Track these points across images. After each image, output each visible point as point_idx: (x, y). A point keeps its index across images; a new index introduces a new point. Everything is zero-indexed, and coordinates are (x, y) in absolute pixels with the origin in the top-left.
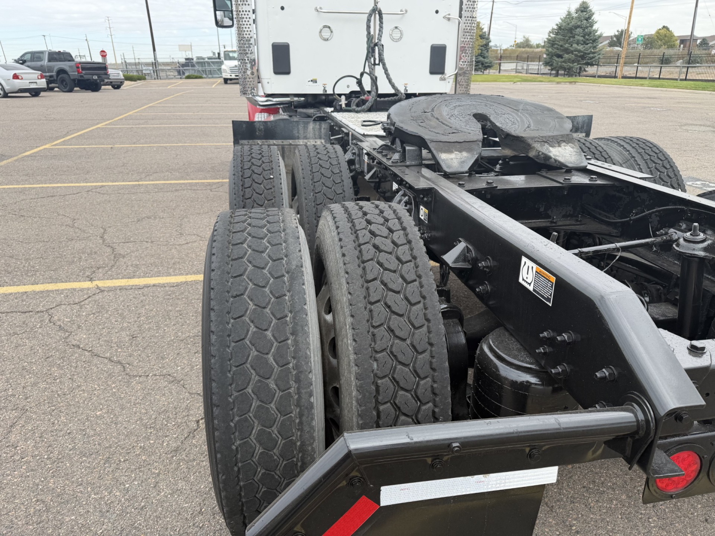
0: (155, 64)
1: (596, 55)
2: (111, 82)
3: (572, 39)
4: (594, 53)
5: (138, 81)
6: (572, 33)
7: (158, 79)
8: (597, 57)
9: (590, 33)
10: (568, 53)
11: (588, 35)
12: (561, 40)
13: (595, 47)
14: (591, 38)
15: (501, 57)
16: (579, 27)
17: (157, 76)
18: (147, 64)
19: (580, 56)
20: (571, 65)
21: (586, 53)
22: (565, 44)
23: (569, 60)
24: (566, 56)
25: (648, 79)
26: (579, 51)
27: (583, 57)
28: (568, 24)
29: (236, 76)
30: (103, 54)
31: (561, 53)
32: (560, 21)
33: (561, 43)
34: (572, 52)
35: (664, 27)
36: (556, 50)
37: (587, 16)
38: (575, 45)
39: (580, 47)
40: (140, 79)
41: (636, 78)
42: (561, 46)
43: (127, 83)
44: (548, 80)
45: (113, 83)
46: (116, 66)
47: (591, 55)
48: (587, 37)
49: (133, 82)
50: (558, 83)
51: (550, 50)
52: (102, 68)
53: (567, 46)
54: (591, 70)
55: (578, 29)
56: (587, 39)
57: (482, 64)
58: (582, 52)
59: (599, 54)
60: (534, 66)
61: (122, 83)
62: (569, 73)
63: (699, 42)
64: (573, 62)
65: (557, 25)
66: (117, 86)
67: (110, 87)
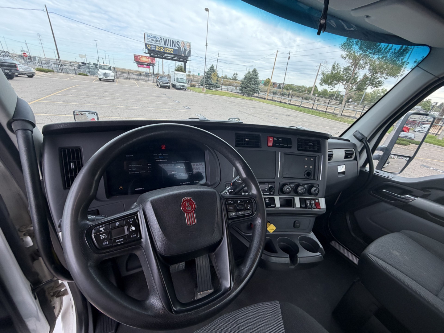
3: (250, 82)
4: (257, 89)
5: (49, 73)
6: (250, 80)
7: (62, 73)
8: (259, 91)
9: (257, 81)
10: (249, 88)
12: (246, 82)
13: (258, 87)
14: (257, 83)
15: (222, 84)
16: (253, 78)
17: (61, 71)
20: (250, 92)
21: (255, 89)
22: (248, 84)
23: (249, 91)
24: (248, 88)
25: (276, 102)
27: (254, 90)
28: (249, 76)
29: (106, 78)
31: (246, 87)
32: (246, 74)
33: (247, 83)
34: (250, 87)
35: (268, 78)
36: (244, 85)
37: (256, 74)
38: (251, 85)
39: (253, 86)
40: (50, 71)
41: (272, 100)
42: (246, 84)
44: (243, 98)
47: (257, 90)
48: (256, 82)
49: (45, 73)
50: (247, 99)
51: (242, 85)
53: (249, 85)
54: (256, 95)
55: (253, 79)
57: (216, 86)
59: (259, 89)
62: (249, 95)
63: (278, 85)
64: (251, 91)
66: (30, 75)
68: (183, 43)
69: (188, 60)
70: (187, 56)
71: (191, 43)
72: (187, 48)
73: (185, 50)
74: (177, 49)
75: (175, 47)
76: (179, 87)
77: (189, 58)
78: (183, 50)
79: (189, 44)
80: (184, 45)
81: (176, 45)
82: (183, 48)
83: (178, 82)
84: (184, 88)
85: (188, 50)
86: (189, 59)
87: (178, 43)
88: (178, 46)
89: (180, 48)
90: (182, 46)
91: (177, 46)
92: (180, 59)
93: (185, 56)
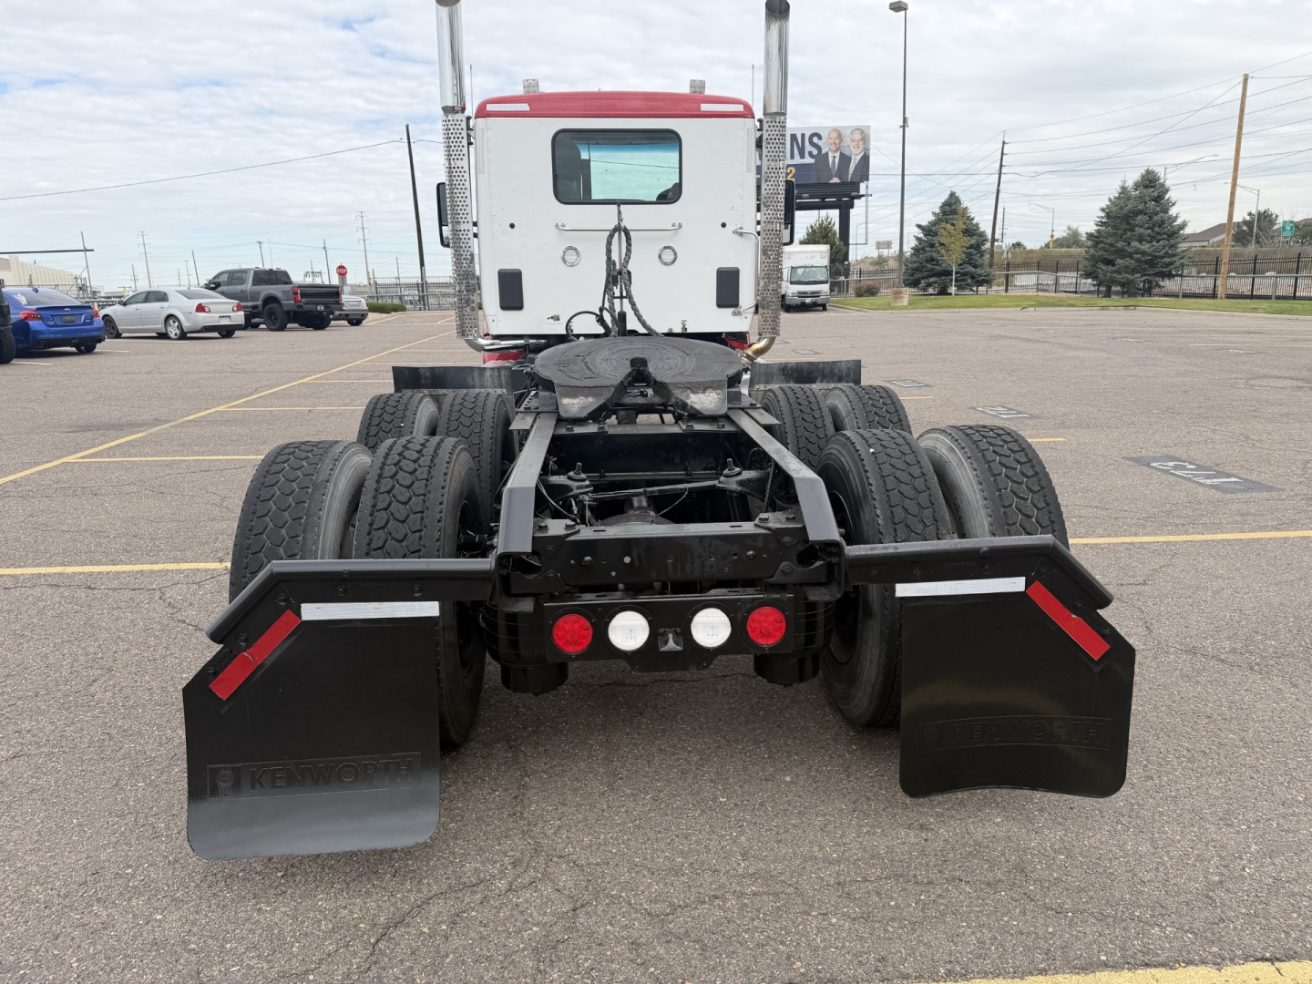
0: (422, 285)
1: (1176, 259)
2: (347, 315)
3: (1129, 233)
4: (1174, 255)
5: (393, 313)
6: (1129, 224)
7: (425, 309)
8: (1178, 263)
9: (1163, 222)
10: (1123, 257)
11: (1160, 226)
12: (1109, 235)
13: (1174, 246)
14: (1169, 232)
15: (1008, 264)
16: (1141, 212)
17: (424, 305)
18: (409, 286)
19: (1146, 262)
20: (1130, 277)
21: (1156, 257)
22: (1117, 242)
23: (1127, 269)
24: (1120, 262)
25: (1273, 300)
26: (1144, 253)
27: (1151, 263)
28: (1122, 209)
30: (342, 271)
31: (1111, 257)
32: (1108, 203)
33: (1110, 240)
34: (1130, 256)
36: (1102, 252)
37: (1156, 194)
38: (1135, 244)
39: (1145, 247)
40: (396, 309)
41: (1252, 297)
42: (1111, 245)
43: (371, 316)
45: (350, 317)
46: (356, 290)
47: (1167, 260)
48: (1156, 229)
49: (384, 315)
50: (1103, 308)
51: (1092, 251)
52: (331, 294)
53: (1120, 244)
54: (1169, 285)
55: (1140, 217)
56: (1158, 233)
57: (973, 278)
58: (1149, 255)
59: (1182, 258)
60: (1068, 278)
61: (364, 316)
62: (1129, 290)
64: (1134, 271)
65: (1103, 210)
66: (356, 320)
67: (345, 323)
68: (834, 135)
69: (860, 197)
70: (855, 180)
71: (869, 127)
72: (854, 151)
73: (845, 159)
74: (811, 161)
75: (802, 156)
76: (798, 301)
77: (863, 186)
78: (837, 160)
79: (862, 132)
80: (841, 140)
81: (808, 148)
82: (837, 155)
83: (792, 283)
84: (819, 300)
85: (858, 158)
86: (862, 191)
87: (815, 140)
88: (815, 152)
89: (821, 158)
90: (833, 148)
91: (810, 153)
92: (823, 199)
93: (843, 184)
